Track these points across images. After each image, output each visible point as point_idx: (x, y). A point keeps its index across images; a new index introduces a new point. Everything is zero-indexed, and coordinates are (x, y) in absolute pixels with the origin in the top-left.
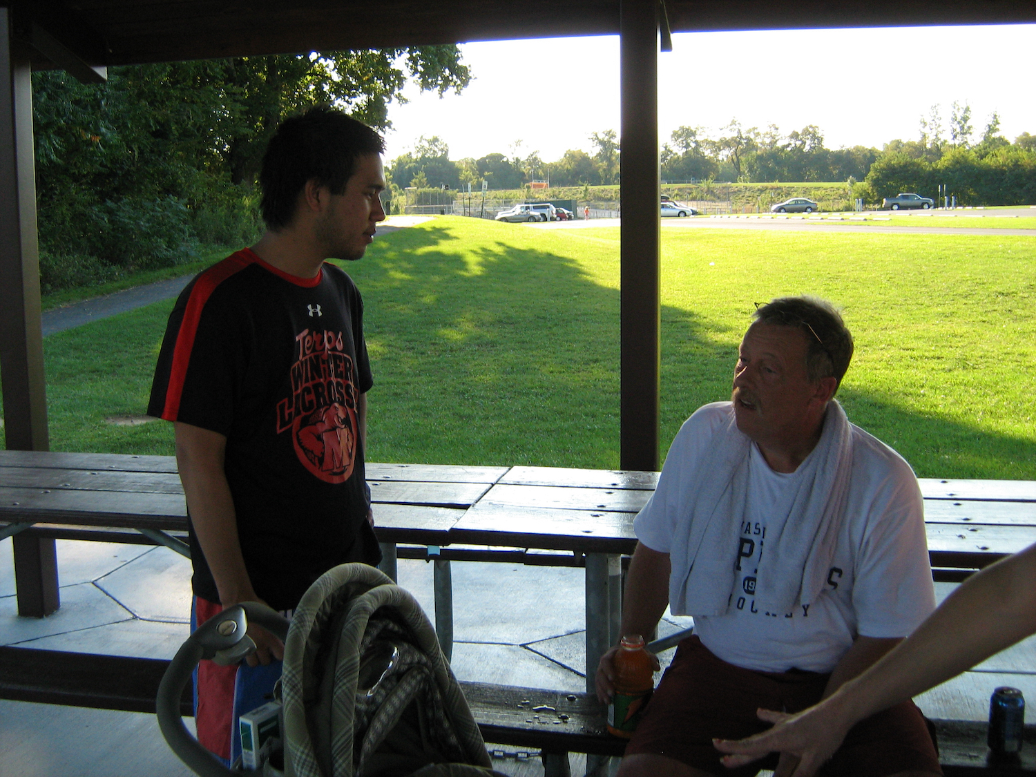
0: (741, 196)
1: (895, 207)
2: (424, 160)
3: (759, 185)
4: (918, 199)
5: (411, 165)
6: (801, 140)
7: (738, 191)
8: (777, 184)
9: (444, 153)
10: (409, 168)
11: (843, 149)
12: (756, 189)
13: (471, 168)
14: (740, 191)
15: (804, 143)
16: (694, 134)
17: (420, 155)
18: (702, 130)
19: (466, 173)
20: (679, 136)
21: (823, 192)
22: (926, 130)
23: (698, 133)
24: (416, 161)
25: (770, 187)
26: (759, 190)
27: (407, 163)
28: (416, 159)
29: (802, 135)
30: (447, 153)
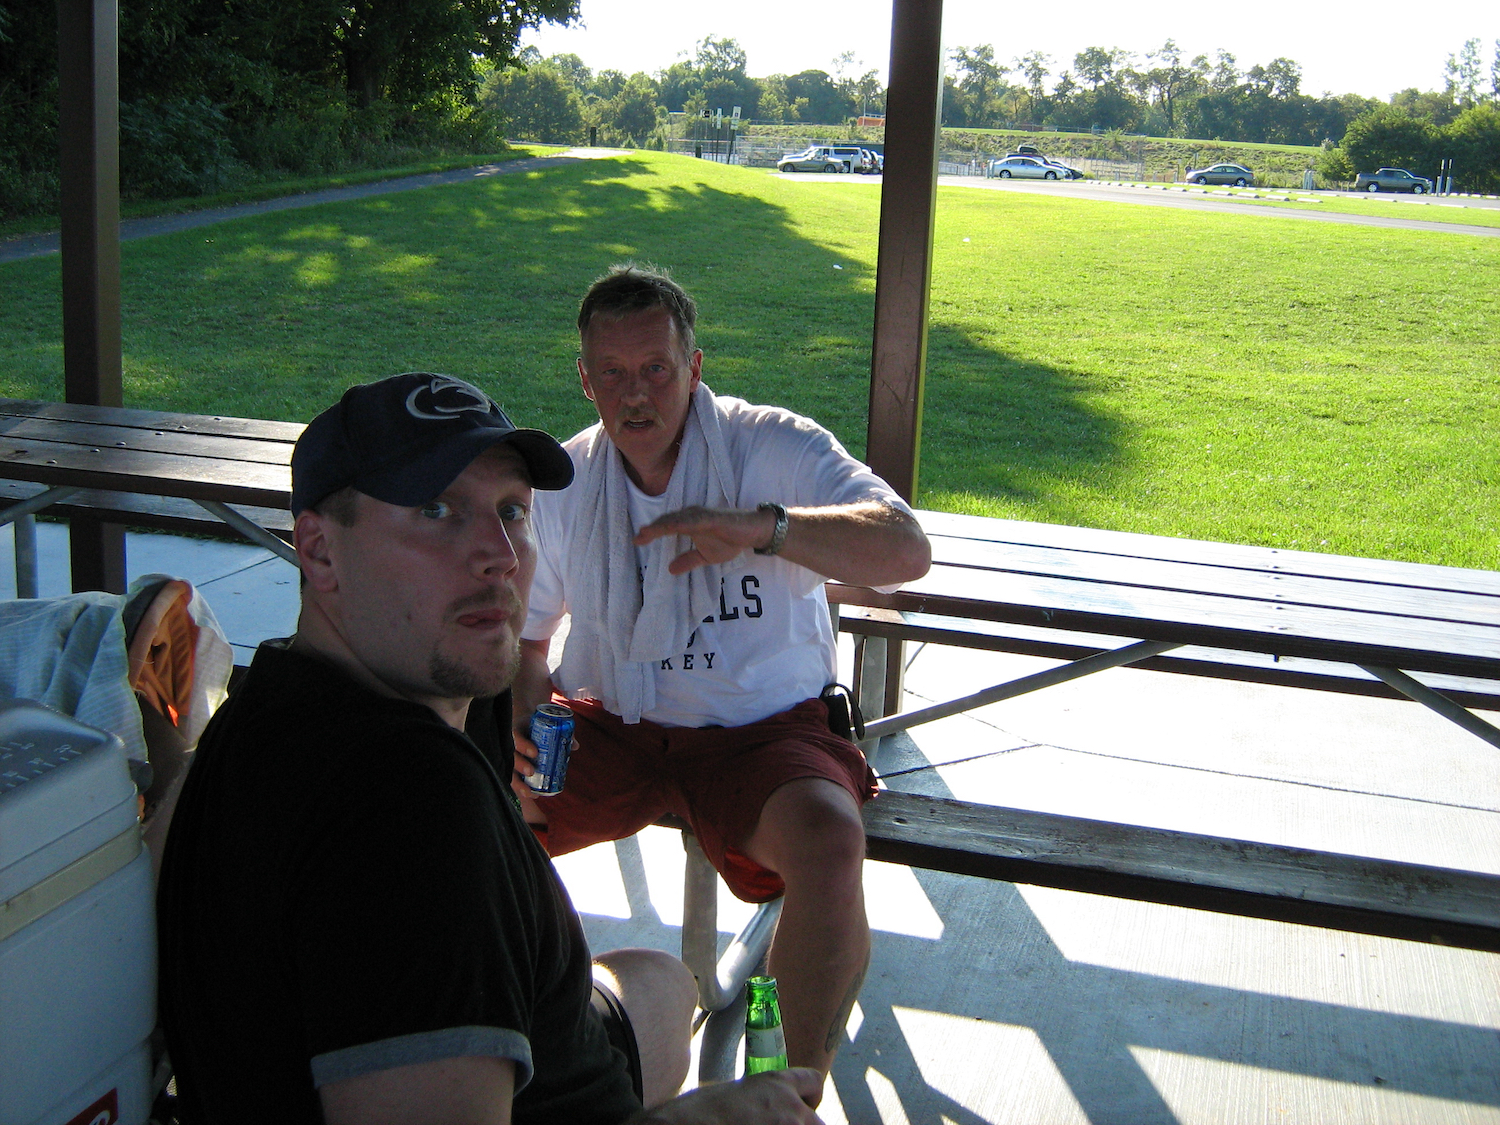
0: (1162, 156)
1: (1373, 188)
2: (710, 74)
3: (1192, 142)
4: (1409, 177)
5: (689, 80)
6: (1267, 79)
7: (1159, 149)
8: (1217, 143)
9: (739, 65)
10: (687, 84)
11: (1329, 97)
12: (1186, 147)
13: (778, 90)
14: (1162, 150)
15: (1270, 86)
16: (1108, 61)
17: (703, 67)
18: (1121, 56)
19: (769, 97)
20: (1087, 63)
21: (1283, 159)
22: (1456, 77)
23: (1115, 59)
24: (697, 74)
25: (1206, 146)
26: (1189, 149)
27: (684, 76)
28: (697, 72)
29: (1269, 71)
30: (743, 65)
